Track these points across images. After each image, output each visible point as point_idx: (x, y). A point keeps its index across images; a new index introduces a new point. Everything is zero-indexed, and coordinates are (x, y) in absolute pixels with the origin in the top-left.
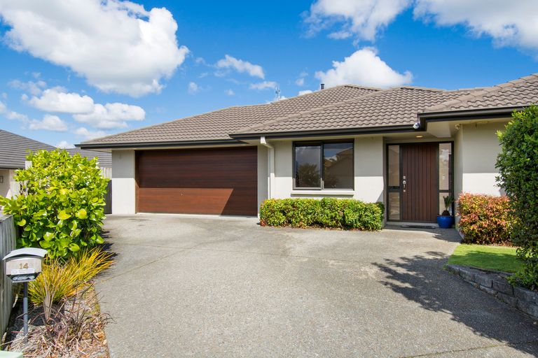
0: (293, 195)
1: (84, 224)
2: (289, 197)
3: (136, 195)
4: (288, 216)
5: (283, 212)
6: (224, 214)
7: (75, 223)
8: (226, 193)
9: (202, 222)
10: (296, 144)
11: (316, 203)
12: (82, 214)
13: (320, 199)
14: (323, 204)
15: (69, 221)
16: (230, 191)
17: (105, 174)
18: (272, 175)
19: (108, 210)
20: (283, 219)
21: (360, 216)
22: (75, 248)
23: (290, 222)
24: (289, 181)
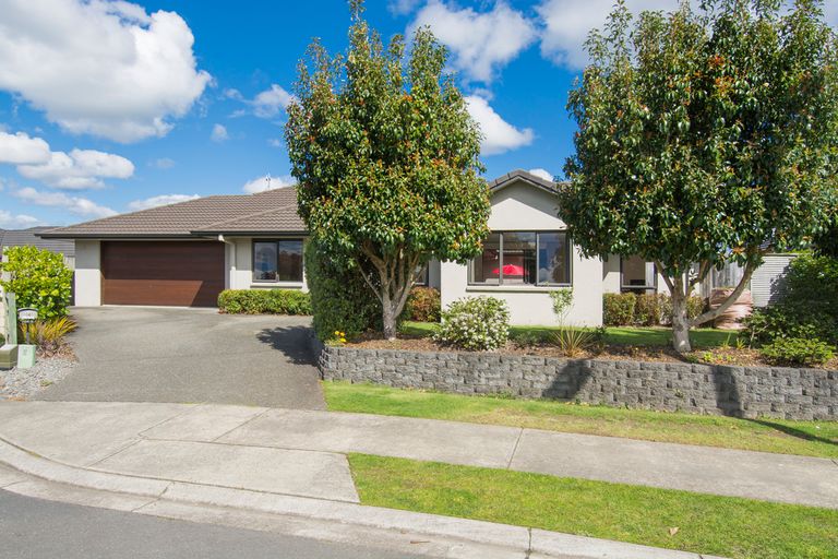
0: (252, 287)
1: (57, 300)
2: (249, 289)
3: (102, 286)
4: (244, 304)
5: (238, 301)
6: (193, 306)
7: (51, 299)
8: (196, 285)
9: (167, 311)
10: (255, 241)
11: (265, 293)
12: (55, 293)
13: (269, 290)
14: (272, 294)
15: (46, 298)
16: (201, 283)
17: (70, 264)
18: (234, 268)
19: (72, 302)
20: (239, 307)
21: (300, 304)
22: (51, 314)
23: (244, 310)
24: (249, 274)
